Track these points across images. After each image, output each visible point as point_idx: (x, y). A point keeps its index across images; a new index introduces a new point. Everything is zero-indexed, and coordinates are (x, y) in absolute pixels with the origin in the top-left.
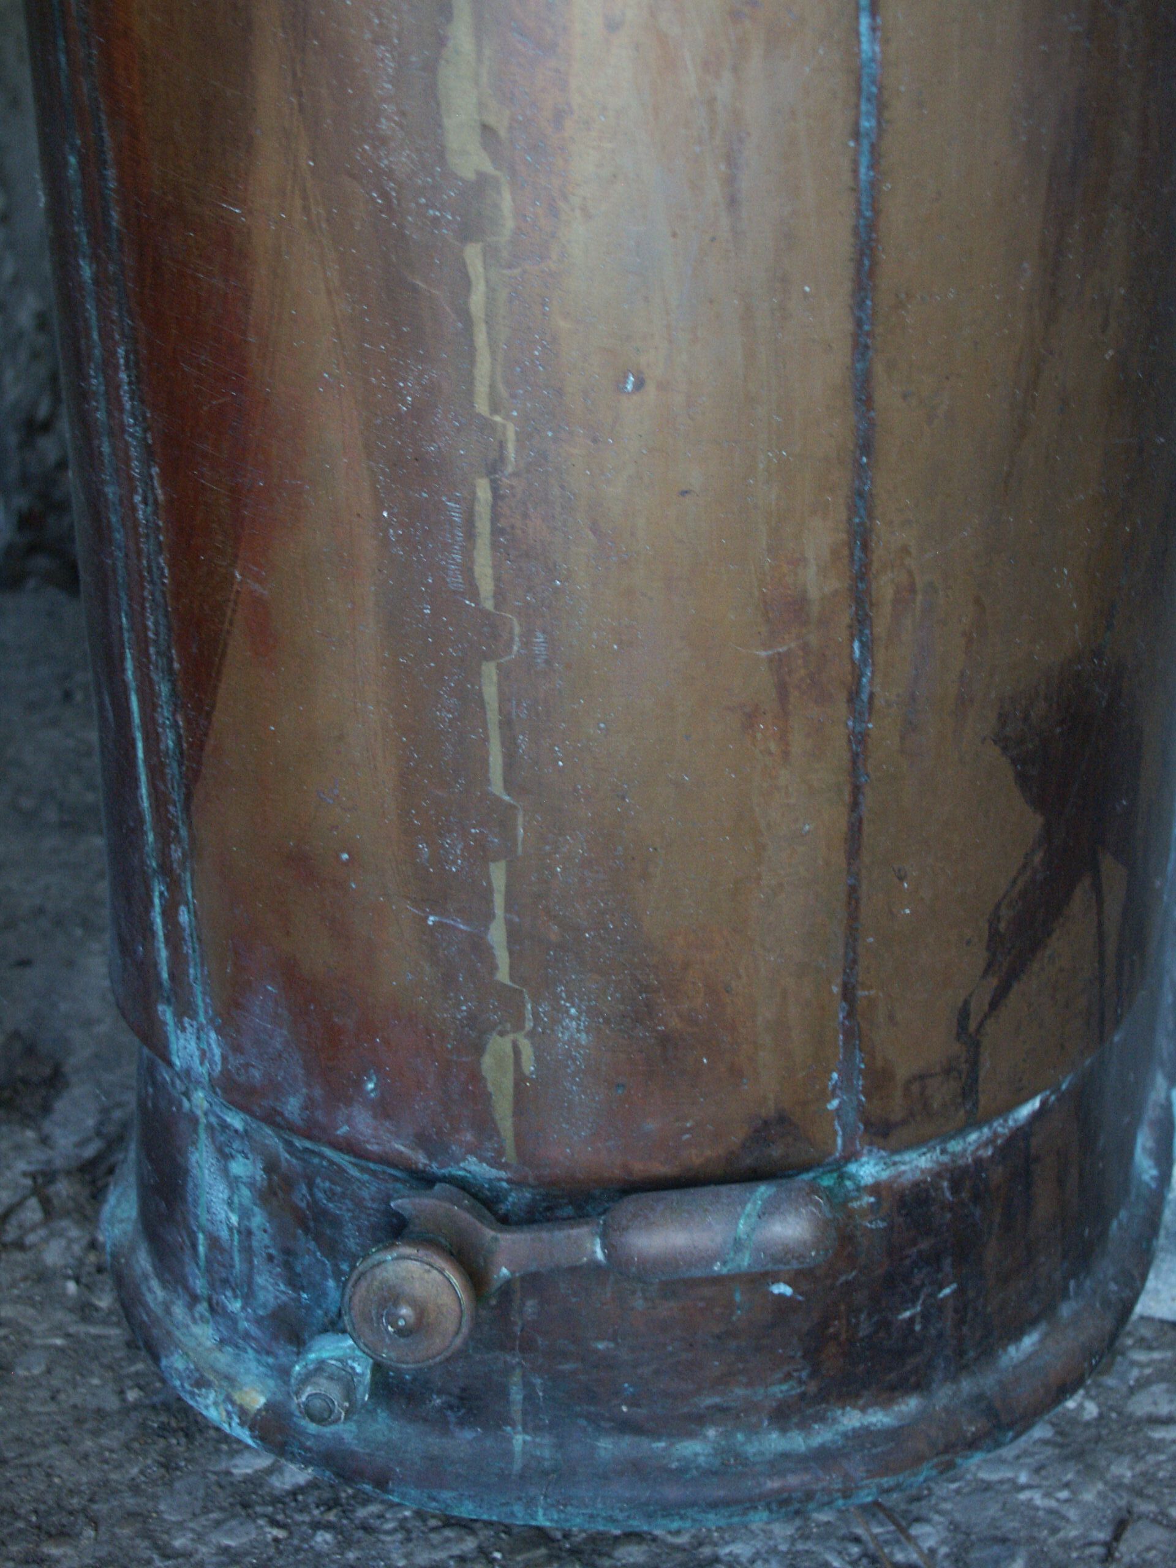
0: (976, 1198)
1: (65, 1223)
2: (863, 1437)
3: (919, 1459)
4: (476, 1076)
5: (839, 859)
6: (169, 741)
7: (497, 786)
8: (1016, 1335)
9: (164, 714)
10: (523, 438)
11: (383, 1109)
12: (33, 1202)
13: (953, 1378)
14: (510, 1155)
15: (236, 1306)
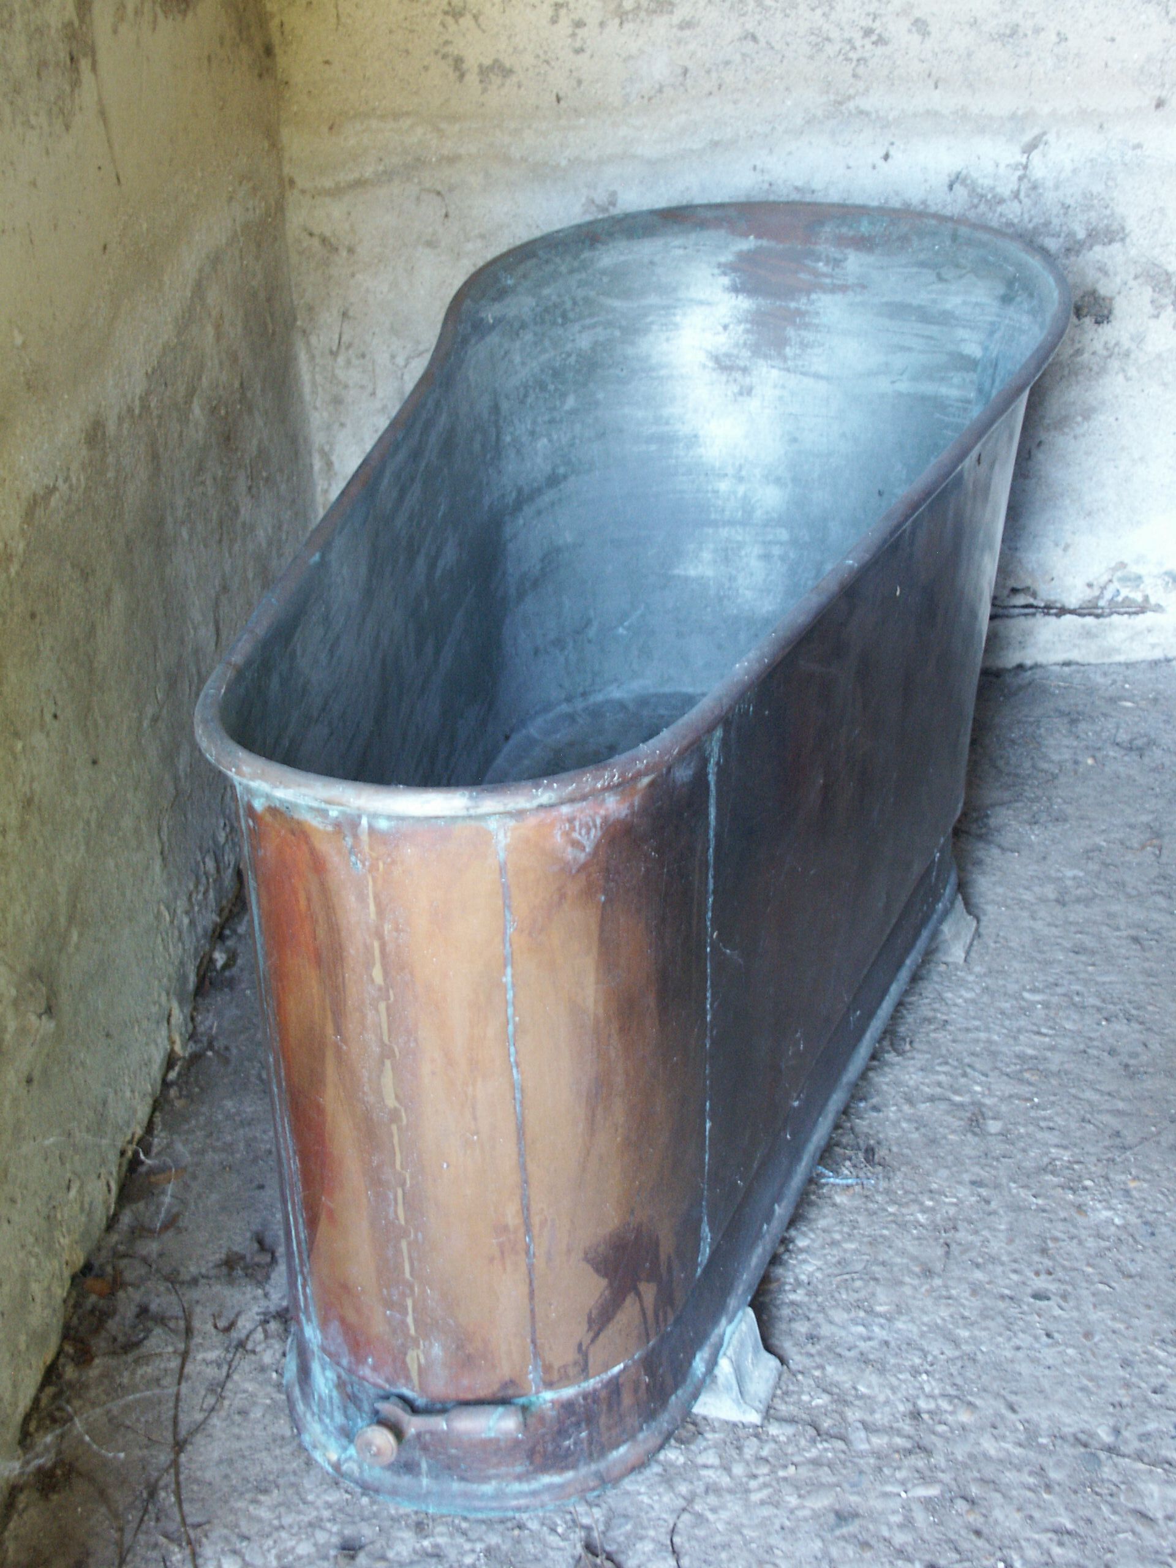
0: (594, 1402)
1: (273, 1341)
2: (550, 1488)
3: (570, 1496)
4: (404, 1362)
5: (526, 1301)
6: (302, 1236)
7: (407, 1275)
8: (617, 1446)
9: (301, 1228)
10: (412, 1178)
11: (375, 1369)
12: (260, 1329)
13: (587, 1464)
14: (417, 1388)
15: (327, 1421)
